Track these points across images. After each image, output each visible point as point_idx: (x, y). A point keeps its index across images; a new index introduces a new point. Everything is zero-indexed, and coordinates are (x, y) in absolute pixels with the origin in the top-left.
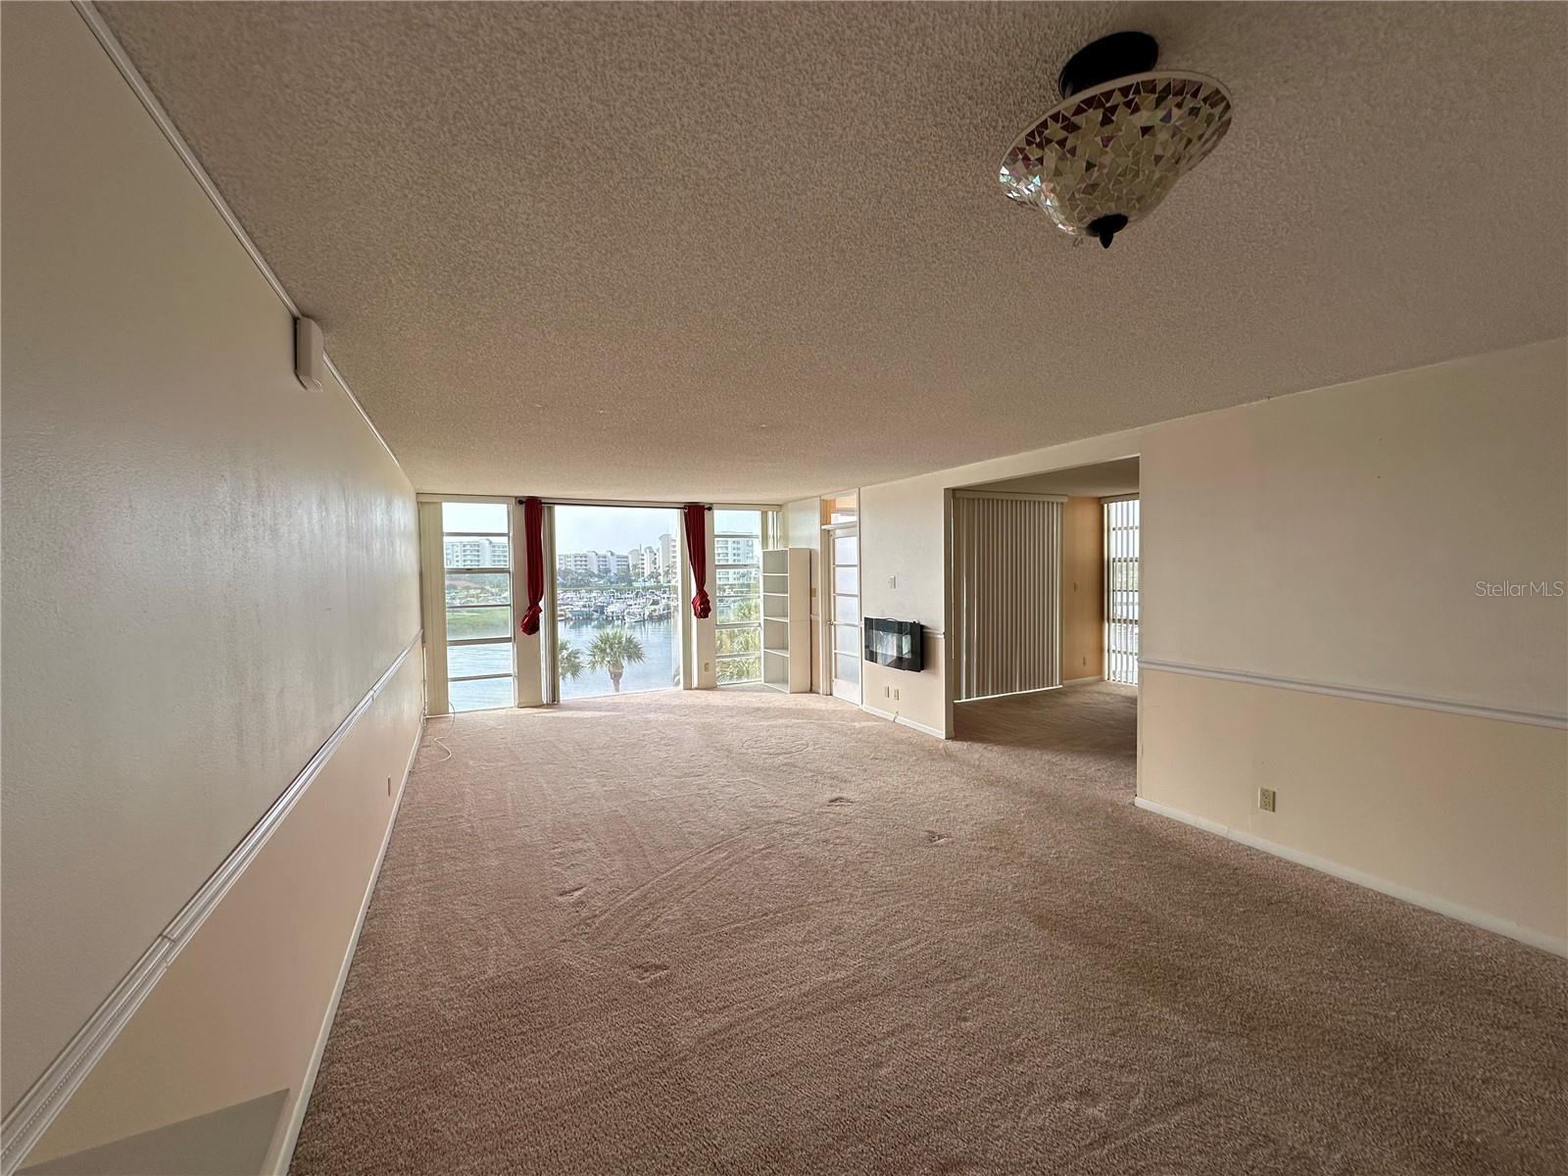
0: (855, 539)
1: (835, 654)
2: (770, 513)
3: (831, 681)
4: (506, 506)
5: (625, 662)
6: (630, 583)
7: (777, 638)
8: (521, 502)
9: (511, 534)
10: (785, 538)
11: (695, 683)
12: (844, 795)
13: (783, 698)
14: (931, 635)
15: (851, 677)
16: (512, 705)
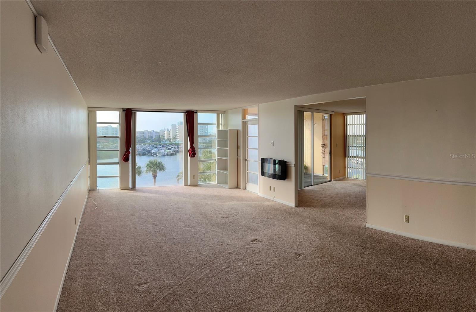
0: (257, 126)
1: (248, 172)
2: (221, 114)
3: (245, 184)
4: (118, 112)
5: (158, 171)
6: (160, 142)
7: (223, 166)
8: (124, 110)
9: (120, 123)
10: (226, 124)
11: (189, 183)
12: (257, 238)
13: (227, 191)
14: (289, 165)
15: (255, 182)
16: (119, 188)
